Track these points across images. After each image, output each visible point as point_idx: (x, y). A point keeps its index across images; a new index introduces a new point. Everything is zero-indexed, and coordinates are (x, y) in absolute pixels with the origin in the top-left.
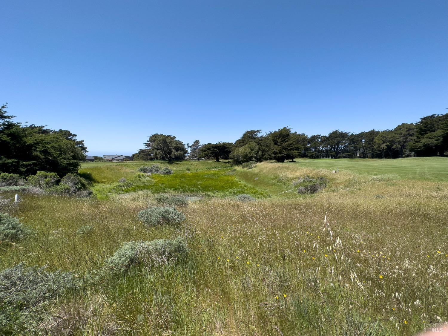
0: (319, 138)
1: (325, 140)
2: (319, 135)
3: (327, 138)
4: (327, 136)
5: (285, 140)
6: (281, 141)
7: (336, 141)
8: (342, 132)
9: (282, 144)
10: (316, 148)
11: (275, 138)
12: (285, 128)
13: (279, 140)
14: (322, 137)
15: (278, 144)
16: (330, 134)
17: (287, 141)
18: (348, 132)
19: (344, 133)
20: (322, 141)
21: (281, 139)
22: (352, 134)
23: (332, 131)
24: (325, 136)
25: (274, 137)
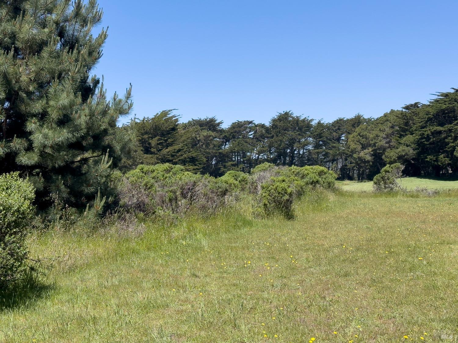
0: (251, 129)
1: (263, 137)
2: (251, 122)
3: (267, 130)
4: (267, 124)
5: (166, 141)
6: (158, 144)
7: (286, 140)
8: (297, 117)
9: (161, 150)
10: (244, 156)
11: (146, 136)
12: (165, 113)
13: (154, 142)
14: (256, 126)
15: (152, 150)
16: (274, 121)
17: (171, 144)
18: (310, 119)
19: (304, 121)
20: (259, 138)
21: (159, 140)
22: (319, 123)
23: (278, 114)
24: (263, 126)
25: (142, 134)
